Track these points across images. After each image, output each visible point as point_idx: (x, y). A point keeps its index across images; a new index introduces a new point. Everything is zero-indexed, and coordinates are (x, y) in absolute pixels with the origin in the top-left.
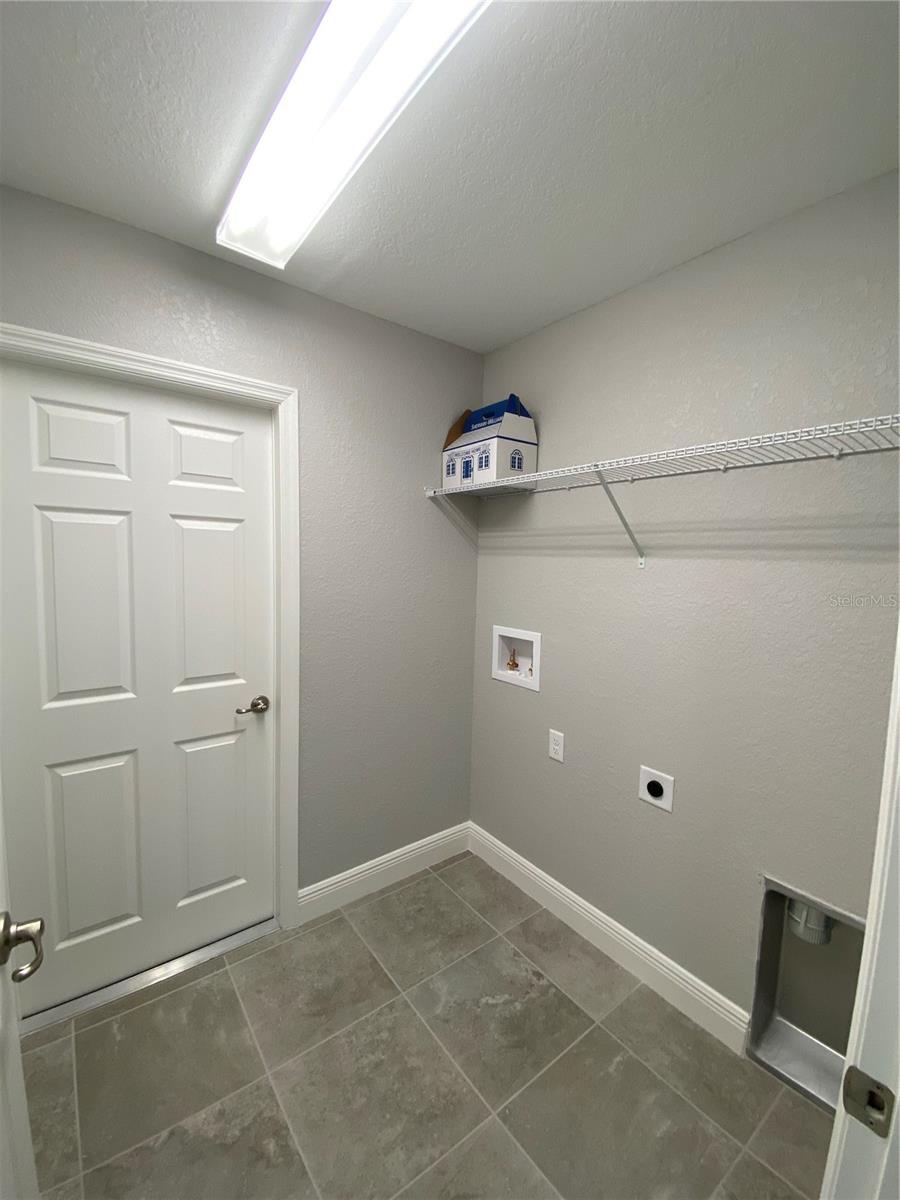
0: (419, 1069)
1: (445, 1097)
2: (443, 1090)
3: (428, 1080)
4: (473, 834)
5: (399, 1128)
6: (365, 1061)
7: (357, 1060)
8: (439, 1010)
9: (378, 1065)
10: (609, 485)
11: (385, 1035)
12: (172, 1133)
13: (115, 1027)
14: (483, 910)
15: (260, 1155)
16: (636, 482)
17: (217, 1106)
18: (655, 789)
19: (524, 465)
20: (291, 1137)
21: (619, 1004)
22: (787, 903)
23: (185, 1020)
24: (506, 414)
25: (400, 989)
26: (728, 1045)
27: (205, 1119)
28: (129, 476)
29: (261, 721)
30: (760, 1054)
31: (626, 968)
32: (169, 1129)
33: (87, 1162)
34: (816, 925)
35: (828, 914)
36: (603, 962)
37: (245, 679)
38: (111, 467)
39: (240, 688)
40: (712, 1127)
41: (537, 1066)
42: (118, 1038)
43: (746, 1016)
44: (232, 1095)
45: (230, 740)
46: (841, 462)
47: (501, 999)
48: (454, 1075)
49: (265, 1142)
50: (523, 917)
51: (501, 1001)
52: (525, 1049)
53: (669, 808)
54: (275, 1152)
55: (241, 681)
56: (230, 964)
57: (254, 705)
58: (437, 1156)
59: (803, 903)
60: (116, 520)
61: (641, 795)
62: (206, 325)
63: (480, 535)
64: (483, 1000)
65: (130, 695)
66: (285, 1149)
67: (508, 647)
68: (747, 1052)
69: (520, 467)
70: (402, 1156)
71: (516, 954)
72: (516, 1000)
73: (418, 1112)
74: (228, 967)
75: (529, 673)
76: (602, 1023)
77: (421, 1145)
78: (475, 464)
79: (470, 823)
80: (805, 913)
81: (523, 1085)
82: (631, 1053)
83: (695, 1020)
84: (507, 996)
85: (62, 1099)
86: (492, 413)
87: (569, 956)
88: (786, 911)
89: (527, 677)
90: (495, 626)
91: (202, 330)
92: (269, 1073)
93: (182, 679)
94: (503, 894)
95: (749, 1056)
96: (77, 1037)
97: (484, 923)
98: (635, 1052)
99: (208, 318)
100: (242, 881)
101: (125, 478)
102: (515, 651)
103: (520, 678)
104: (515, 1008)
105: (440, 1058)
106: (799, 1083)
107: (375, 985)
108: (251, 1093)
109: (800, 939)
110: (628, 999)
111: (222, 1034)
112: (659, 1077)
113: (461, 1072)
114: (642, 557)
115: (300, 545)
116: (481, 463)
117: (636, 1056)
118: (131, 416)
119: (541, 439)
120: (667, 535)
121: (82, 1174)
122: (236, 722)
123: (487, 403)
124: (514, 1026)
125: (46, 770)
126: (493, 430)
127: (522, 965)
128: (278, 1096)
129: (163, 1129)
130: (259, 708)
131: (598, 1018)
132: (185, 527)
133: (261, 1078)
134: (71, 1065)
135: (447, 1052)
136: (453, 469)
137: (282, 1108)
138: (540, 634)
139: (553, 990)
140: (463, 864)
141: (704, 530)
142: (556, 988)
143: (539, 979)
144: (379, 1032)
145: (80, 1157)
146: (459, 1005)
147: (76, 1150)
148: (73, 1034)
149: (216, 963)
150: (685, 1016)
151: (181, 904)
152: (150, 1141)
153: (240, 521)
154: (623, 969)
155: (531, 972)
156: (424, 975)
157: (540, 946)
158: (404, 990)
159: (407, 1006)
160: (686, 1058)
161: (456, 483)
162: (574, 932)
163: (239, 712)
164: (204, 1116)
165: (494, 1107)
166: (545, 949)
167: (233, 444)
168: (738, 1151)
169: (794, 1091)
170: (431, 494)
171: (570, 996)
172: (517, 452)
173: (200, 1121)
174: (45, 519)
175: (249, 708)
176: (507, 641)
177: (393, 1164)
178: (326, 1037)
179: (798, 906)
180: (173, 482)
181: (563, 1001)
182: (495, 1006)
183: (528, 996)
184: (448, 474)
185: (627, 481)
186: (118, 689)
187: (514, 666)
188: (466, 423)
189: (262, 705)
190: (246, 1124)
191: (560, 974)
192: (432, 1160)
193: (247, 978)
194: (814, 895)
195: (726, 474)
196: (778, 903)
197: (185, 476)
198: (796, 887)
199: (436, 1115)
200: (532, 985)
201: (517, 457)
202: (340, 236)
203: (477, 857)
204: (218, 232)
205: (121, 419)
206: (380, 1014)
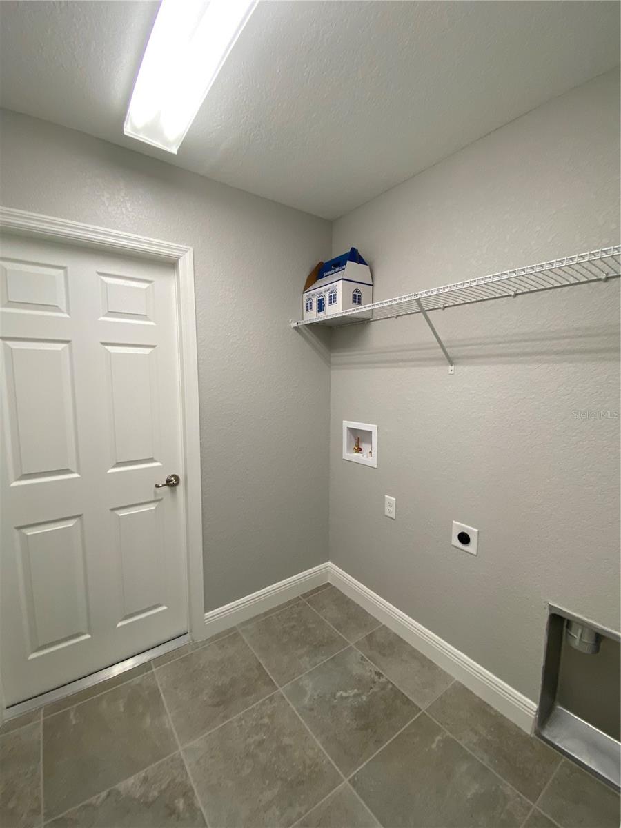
0: (291, 746)
1: (310, 768)
2: (308, 762)
3: (297, 754)
4: (332, 571)
5: (276, 791)
6: (251, 740)
7: (246, 739)
8: (306, 701)
9: (261, 743)
10: (427, 312)
11: (266, 720)
12: (109, 795)
13: (72, 714)
14: (338, 627)
15: (172, 811)
16: (446, 309)
17: (142, 774)
18: (464, 538)
19: (363, 301)
20: (196, 798)
21: (439, 696)
22: (565, 624)
23: (122, 709)
24: (348, 262)
25: (277, 685)
26: (521, 726)
27: (133, 784)
28: (69, 314)
29: (174, 493)
30: (546, 734)
31: (443, 668)
32: (108, 791)
33: (47, 816)
34: (589, 640)
35: (596, 631)
36: (426, 664)
37: (160, 462)
38: (55, 308)
39: (158, 469)
40: (509, 789)
41: (379, 742)
42: (74, 722)
43: (535, 706)
44: (153, 765)
45: (152, 507)
46: (606, 284)
47: (351, 693)
48: (316, 750)
49: (176, 801)
50: (368, 632)
51: (351, 695)
52: (370, 730)
53: (475, 553)
54: (184, 809)
55: (158, 464)
56: (156, 667)
57: (168, 481)
58: (303, 812)
59: (577, 623)
60: (60, 346)
61: (453, 543)
62: (122, 200)
63: (332, 355)
64: (339, 694)
65: (76, 475)
66: (191, 806)
67: (355, 437)
68: (535, 732)
69: (360, 302)
70: (278, 813)
71: (362, 659)
72: (363, 694)
73: (289, 779)
74: (154, 670)
75: (369, 454)
76: (426, 710)
77: (291, 805)
78: (326, 301)
79: (329, 563)
80: (580, 631)
81: (368, 758)
82: (448, 733)
83: (496, 708)
84: (356, 690)
85: (31, 768)
86: (338, 263)
87: (402, 660)
88: (565, 628)
89: (368, 458)
90: (344, 421)
91: (119, 204)
92: (181, 749)
93: (114, 463)
94: (354, 614)
95: (537, 735)
96: (44, 720)
97: (340, 636)
98: (451, 732)
99: (123, 195)
100: (164, 608)
101: (66, 315)
102: (359, 439)
103: (363, 458)
104: (362, 699)
105: (306, 738)
106: (574, 755)
107: (260, 683)
108: (168, 764)
109: (576, 650)
110: (446, 692)
111: (148, 720)
112: (470, 752)
113: (322, 748)
114: (452, 365)
115: (198, 364)
116: (330, 299)
117: (451, 736)
118: (69, 268)
119: (375, 281)
120: (470, 347)
121: (43, 824)
122: (155, 494)
123: (335, 256)
124: (362, 713)
125: (15, 530)
126: (339, 275)
127: (367, 668)
128: (187, 767)
129: (103, 791)
130: (172, 483)
131: (424, 706)
132: (112, 351)
133: (175, 752)
134: (39, 743)
135: (311, 733)
136: (311, 306)
137: (190, 775)
138: (377, 426)
139: (390, 686)
140: (326, 593)
141: (500, 343)
142: (392, 683)
143: (379, 678)
144: (261, 718)
145: (42, 812)
146: (321, 697)
147: (39, 806)
148: (42, 719)
149: (145, 667)
150: (488, 705)
151: (119, 625)
152: (93, 800)
153: (154, 347)
154: (442, 670)
155: (373, 673)
156: (296, 675)
157: (380, 652)
158: (281, 687)
159: (283, 698)
160: (489, 737)
161: (313, 316)
162: (405, 643)
163: (157, 486)
164: (133, 781)
165: (346, 776)
166: (384, 655)
167: (146, 289)
168: (529, 808)
169: (571, 762)
170: (295, 325)
171: (402, 691)
172: (357, 291)
173: (130, 784)
174: (6, 347)
175: (165, 483)
176: (353, 431)
177: (270, 819)
178: (223, 722)
179: (574, 626)
180: (102, 319)
181: (397, 693)
182: (347, 698)
183: (371, 690)
184: (307, 310)
185: (440, 308)
186: (67, 471)
187: (359, 450)
188: (320, 272)
189: (174, 481)
190: (163, 787)
191: (396, 674)
192: (300, 815)
193: (168, 677)
194: (587, 618)
195: (515, 299)
196: (559, 624)
197: (111, 313)
198: (573, 611)
199: (303, 782)
200: (375, 682)
201: (357, 294)
202: (218, 126)
203: (334, 587)
204: (125, 125)
205: (61, 272)
206: (263, 704)
